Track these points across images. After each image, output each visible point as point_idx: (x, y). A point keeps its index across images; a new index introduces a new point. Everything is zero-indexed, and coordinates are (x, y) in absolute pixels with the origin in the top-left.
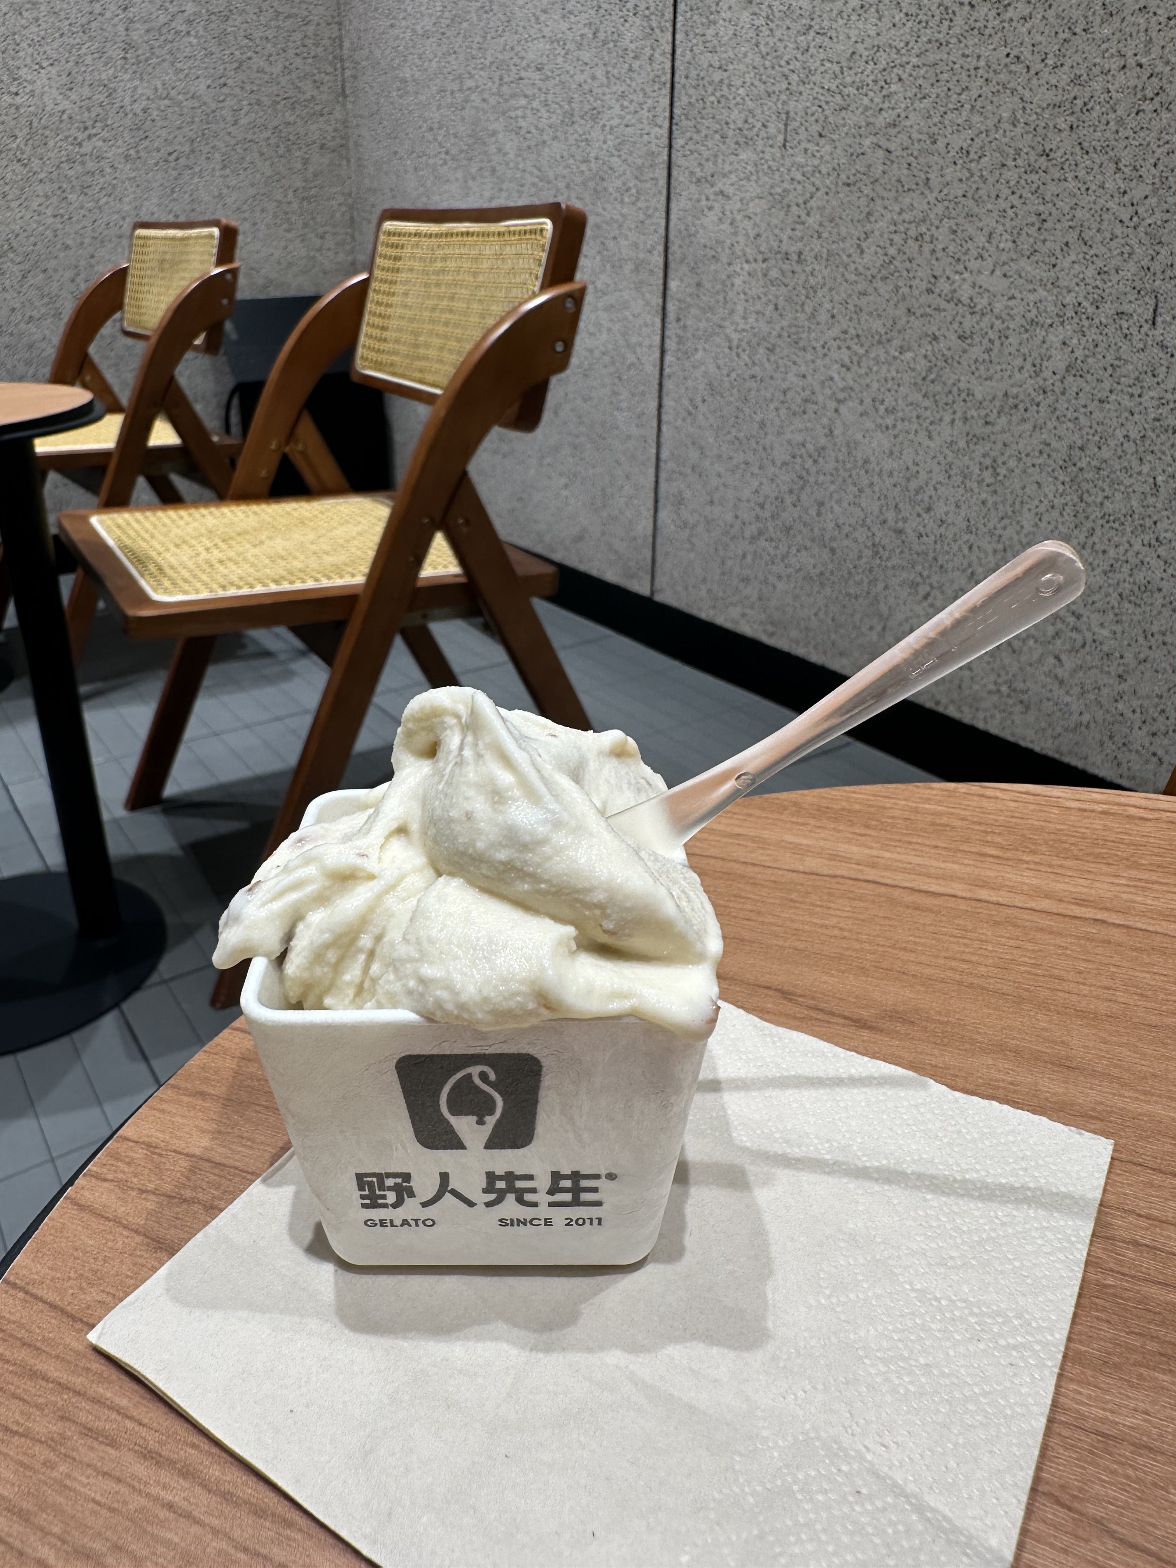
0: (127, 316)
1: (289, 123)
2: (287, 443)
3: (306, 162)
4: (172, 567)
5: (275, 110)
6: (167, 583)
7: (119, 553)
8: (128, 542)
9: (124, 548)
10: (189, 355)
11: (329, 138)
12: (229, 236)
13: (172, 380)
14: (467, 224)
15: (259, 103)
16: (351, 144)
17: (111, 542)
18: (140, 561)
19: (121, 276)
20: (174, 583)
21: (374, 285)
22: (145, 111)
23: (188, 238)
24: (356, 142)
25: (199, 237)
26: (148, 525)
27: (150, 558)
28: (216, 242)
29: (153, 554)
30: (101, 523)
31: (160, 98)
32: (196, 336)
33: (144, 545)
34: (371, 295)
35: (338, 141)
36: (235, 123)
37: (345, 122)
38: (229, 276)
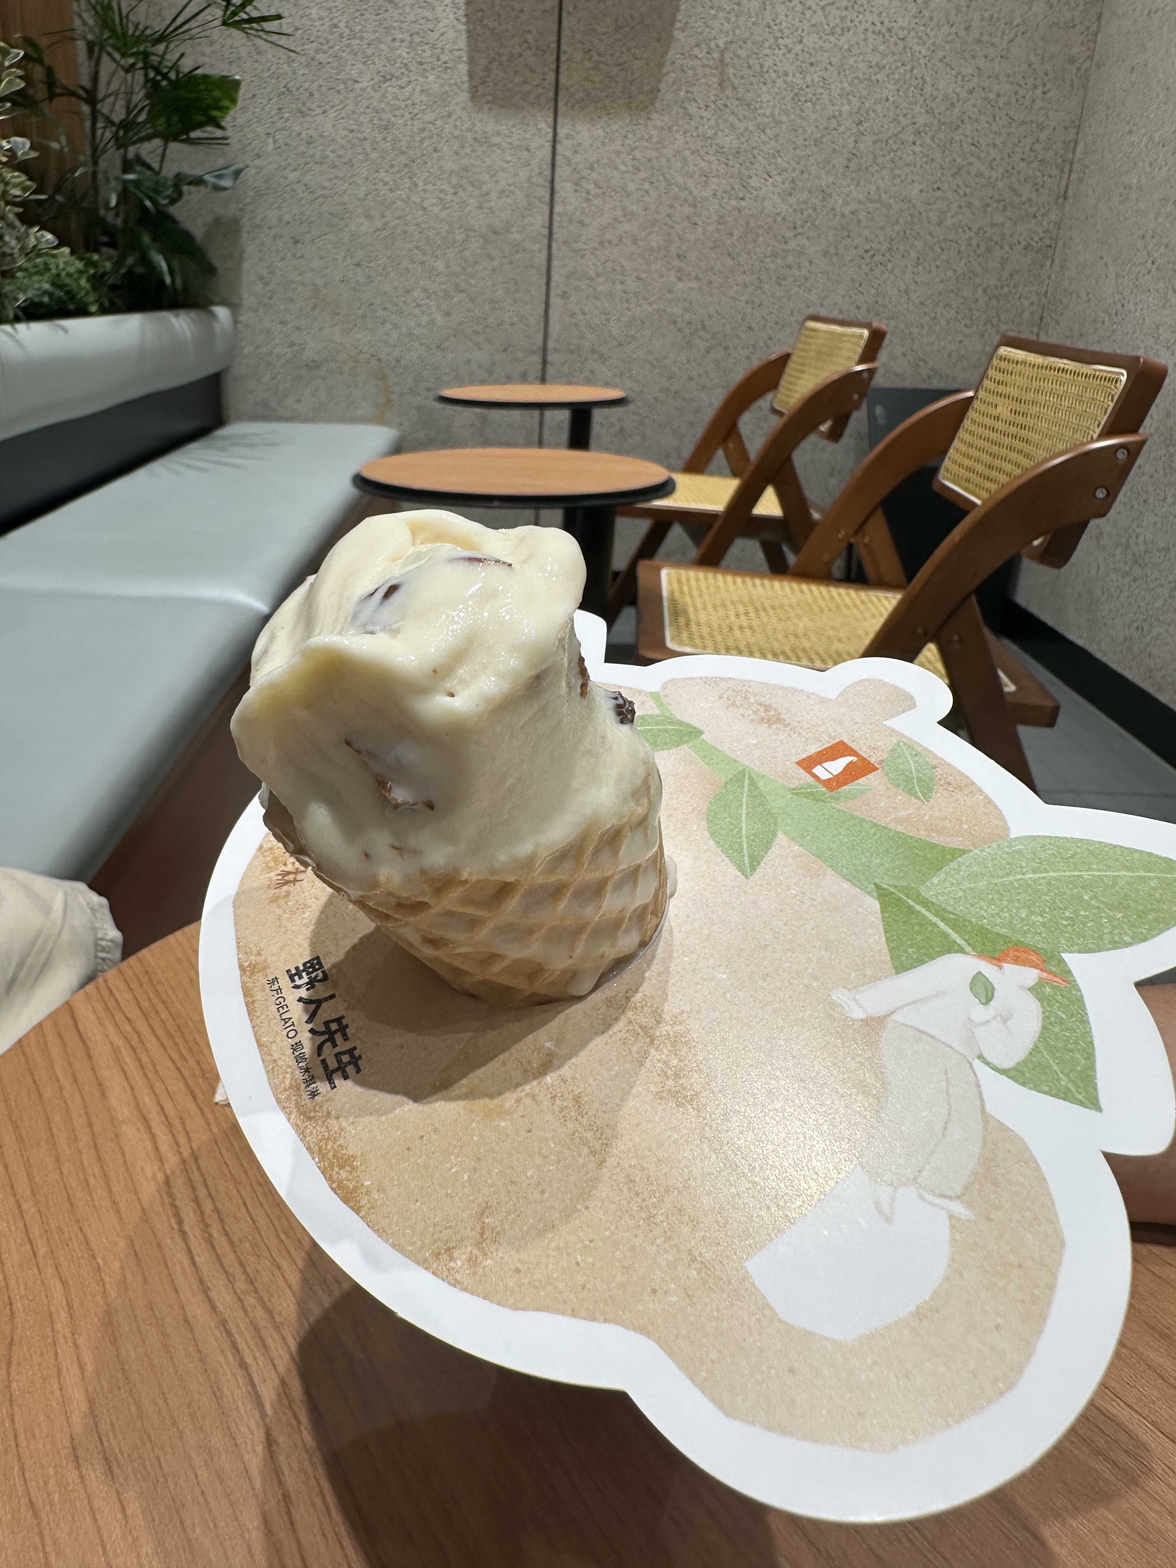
0: (779, 396)
1: (996, 225)
2: (855, 534)
3: (1004, 261)
4: (698, 624)
5: (985, 212)
6: (685, 635)
7: (666, 603)
8: (677, 594)
9: (673, 601)
10: (813, 438)
11: (1036, 238)
12: (877, 339)
13: (789, 458)
14: (1066, 361)
15: (970, 205)
16: (1060, 245)
17: (665, 593)
18: (677, 612)
19: (785, 359)
20: (691, 638)
21: (976, 404)
22: (853, 213)
23: (845, 335)
24: (1064, 243)
25: (853, 335)
26: (703, 585)
27: (685, 612)
28: (863, 343)
29: (691, 610)
30: (669, 575)
31: (872, 202)
32: (821, 422)
33: (688, 600)
34: (971, 414)
35: (1047, 242)
36: (940, 224)
37: (1058, 225)
38: (865, 375)
